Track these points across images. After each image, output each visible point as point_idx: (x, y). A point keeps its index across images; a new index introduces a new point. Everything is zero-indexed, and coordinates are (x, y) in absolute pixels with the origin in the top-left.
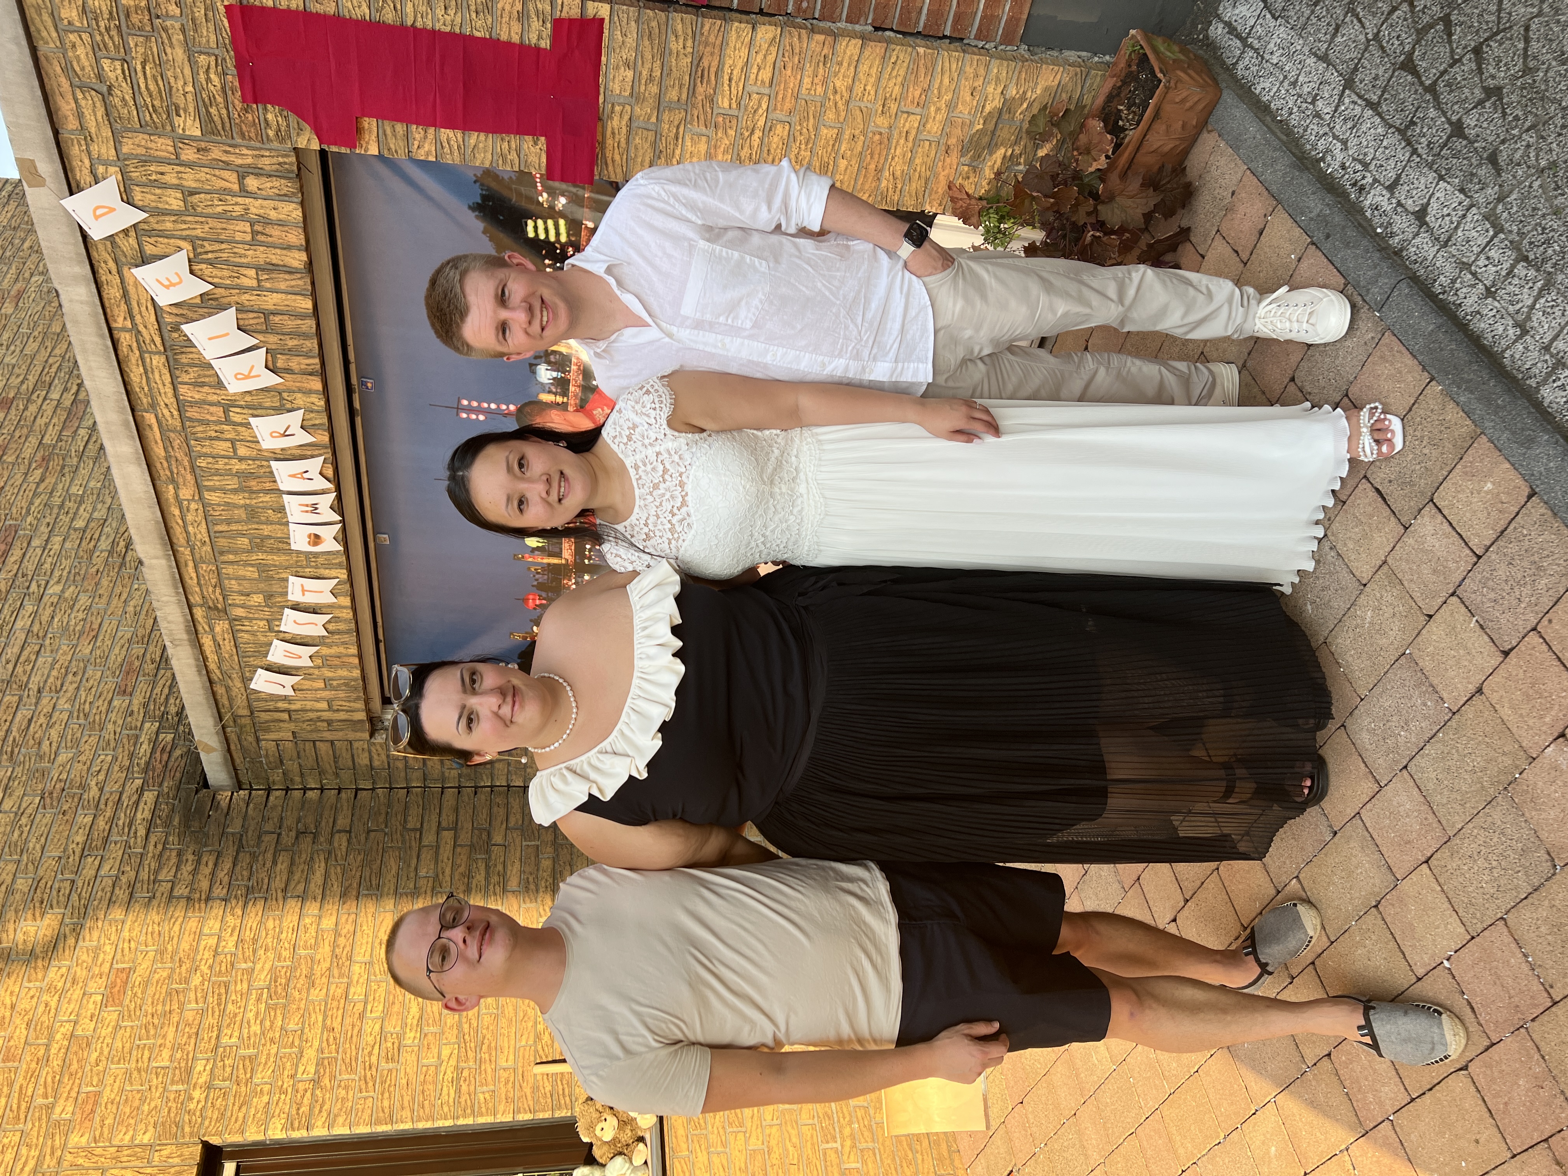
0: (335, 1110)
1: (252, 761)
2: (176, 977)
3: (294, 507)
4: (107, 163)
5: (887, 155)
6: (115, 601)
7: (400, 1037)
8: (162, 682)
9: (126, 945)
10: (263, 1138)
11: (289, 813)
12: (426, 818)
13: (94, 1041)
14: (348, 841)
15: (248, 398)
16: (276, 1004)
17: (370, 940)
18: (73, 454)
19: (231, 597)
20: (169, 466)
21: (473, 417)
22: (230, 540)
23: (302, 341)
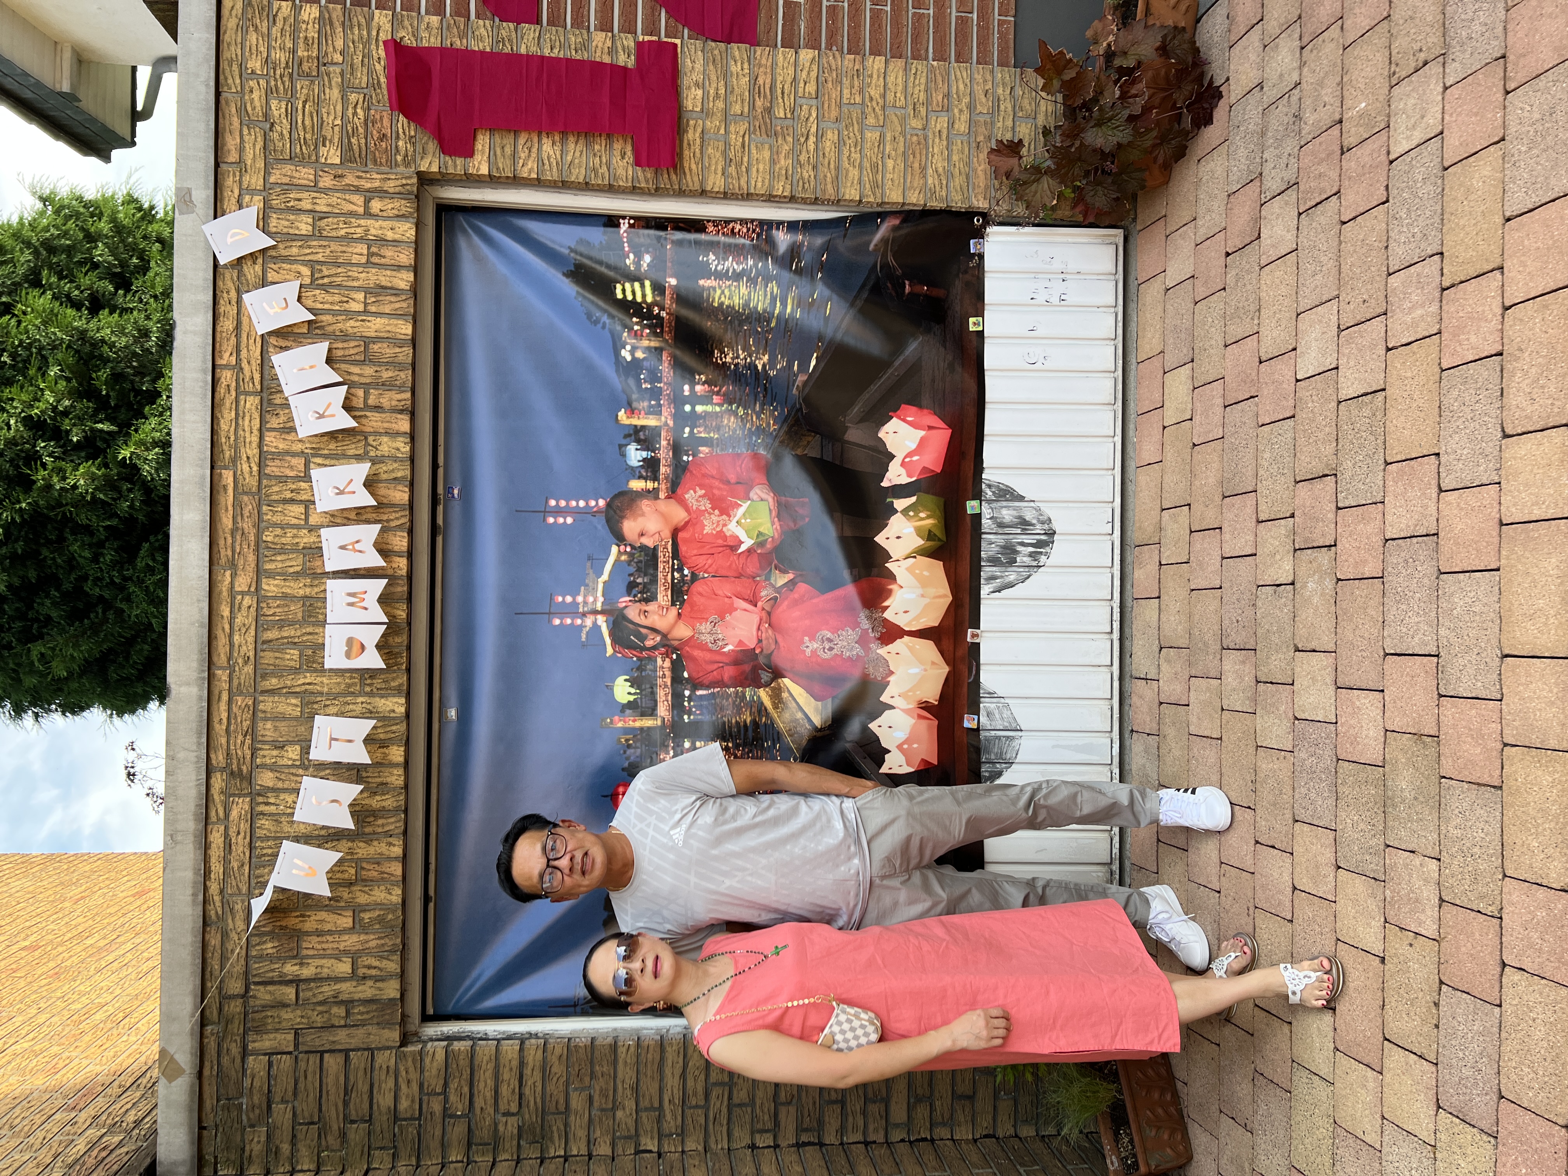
1: (228, 1107)
4: (253, 193)
5: (927, 153)
19: (262, 753)
20: (233, 542)
21: (561, 520)
22: (277, 655)
23: (397, 373)
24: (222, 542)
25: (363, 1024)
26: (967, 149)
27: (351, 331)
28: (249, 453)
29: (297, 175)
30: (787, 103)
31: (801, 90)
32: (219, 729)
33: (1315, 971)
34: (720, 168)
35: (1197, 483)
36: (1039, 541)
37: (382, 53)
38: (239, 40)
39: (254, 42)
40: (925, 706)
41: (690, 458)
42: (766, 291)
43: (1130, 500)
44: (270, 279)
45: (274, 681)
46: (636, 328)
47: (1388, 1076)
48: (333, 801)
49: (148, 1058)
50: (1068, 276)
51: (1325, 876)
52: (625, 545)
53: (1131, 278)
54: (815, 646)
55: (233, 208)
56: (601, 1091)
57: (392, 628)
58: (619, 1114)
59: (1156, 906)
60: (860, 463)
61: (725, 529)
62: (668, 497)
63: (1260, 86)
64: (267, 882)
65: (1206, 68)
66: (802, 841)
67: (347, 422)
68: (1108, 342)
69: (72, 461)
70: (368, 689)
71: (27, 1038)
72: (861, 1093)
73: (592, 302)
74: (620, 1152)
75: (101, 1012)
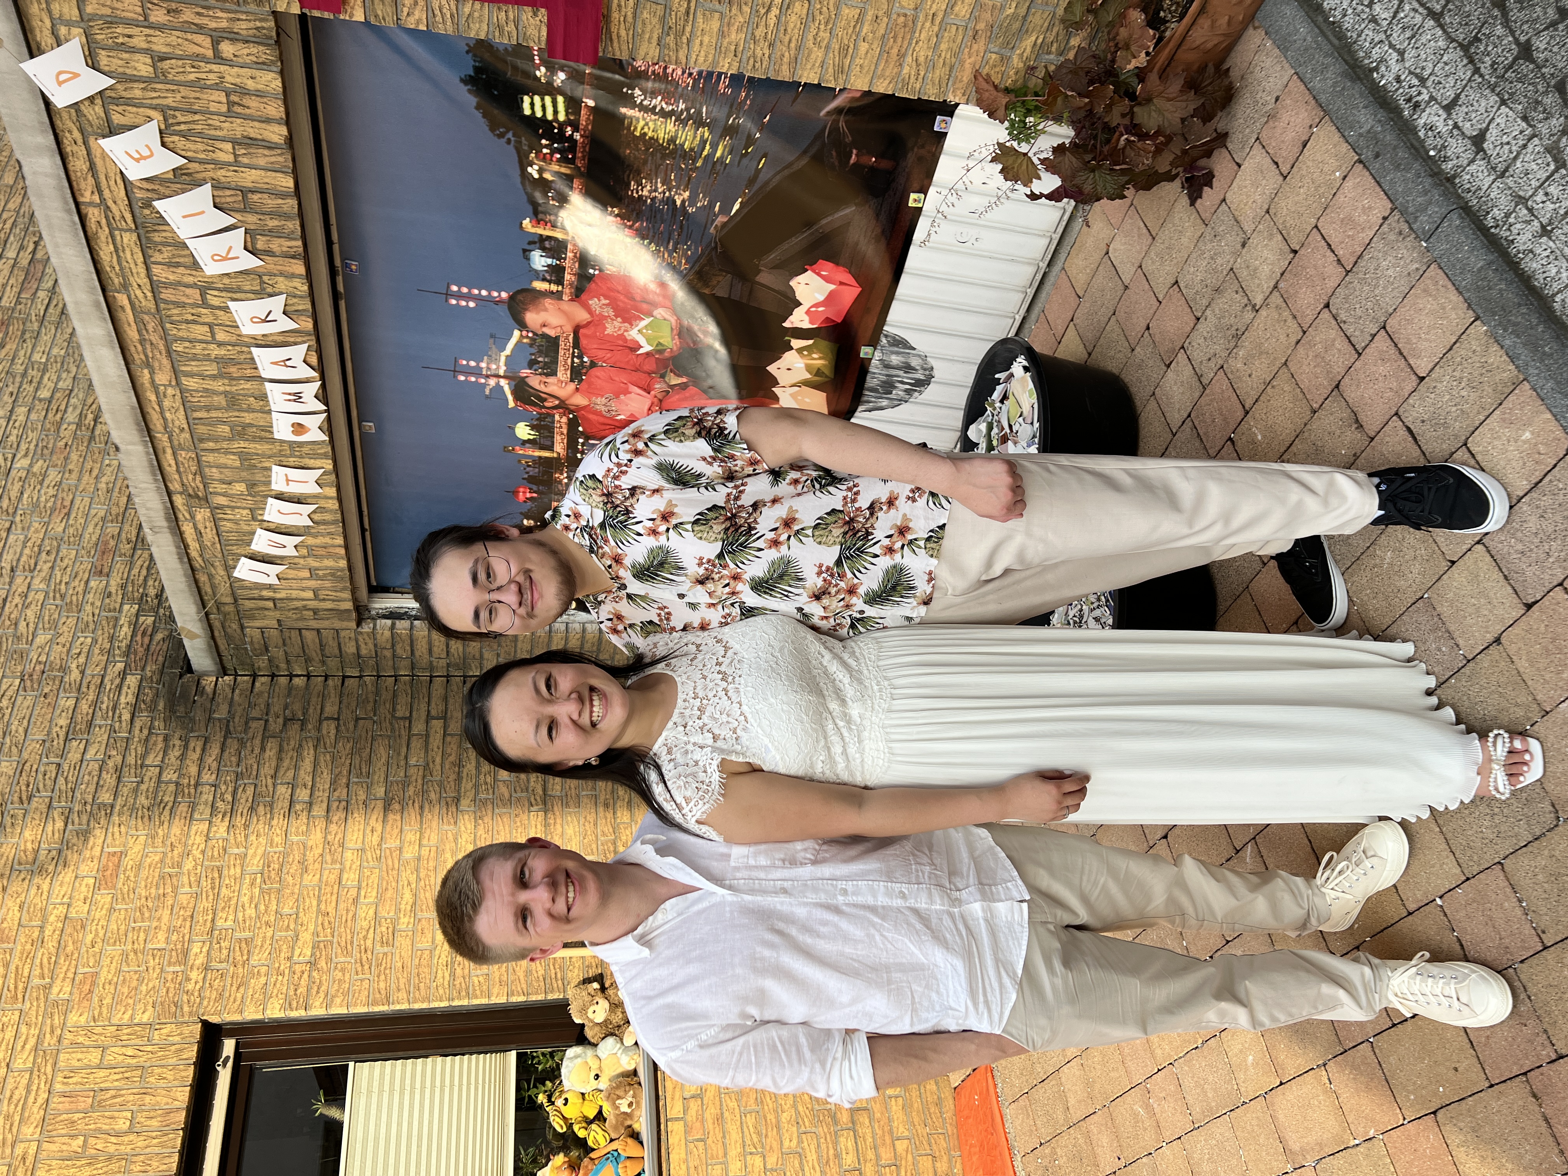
0: (332, 991)
1: (237, 648)
2: (168, 861)
3: (276, 395)
4: (69, 24)
5: (911, 39)
6: (86, 478)
7: (395, 922)
8: (139, 563)
9: (116, 829)
10: (261, 1017)
11: (275, 700)
12: (415, 707)
13: (89, 923)
14: (337, 728)
15: (226, 281)
16: (270, 889)
17: (362, 827)
18: (34, 318)
19: (213, 485)
20: (144, 350)
21: (463, 303)
22: (210, 428)
23: (283, 222)
24: (132, 349)
25: (328, 619)
26: (960, 38)
27: (226, 180)
28: (140, 282)
29: (119, 5)
32: (171, 471)
34: (655, 36)
36: (917, 382)
41: (597, 272)
42: (695, 133)
44: (118, 126)
45: (211, 444)
46: (545, 151)
52: (527, 331)
55: (50, 44)
61: (627, 336)
62: (571, 297)
68: (1045, 233)
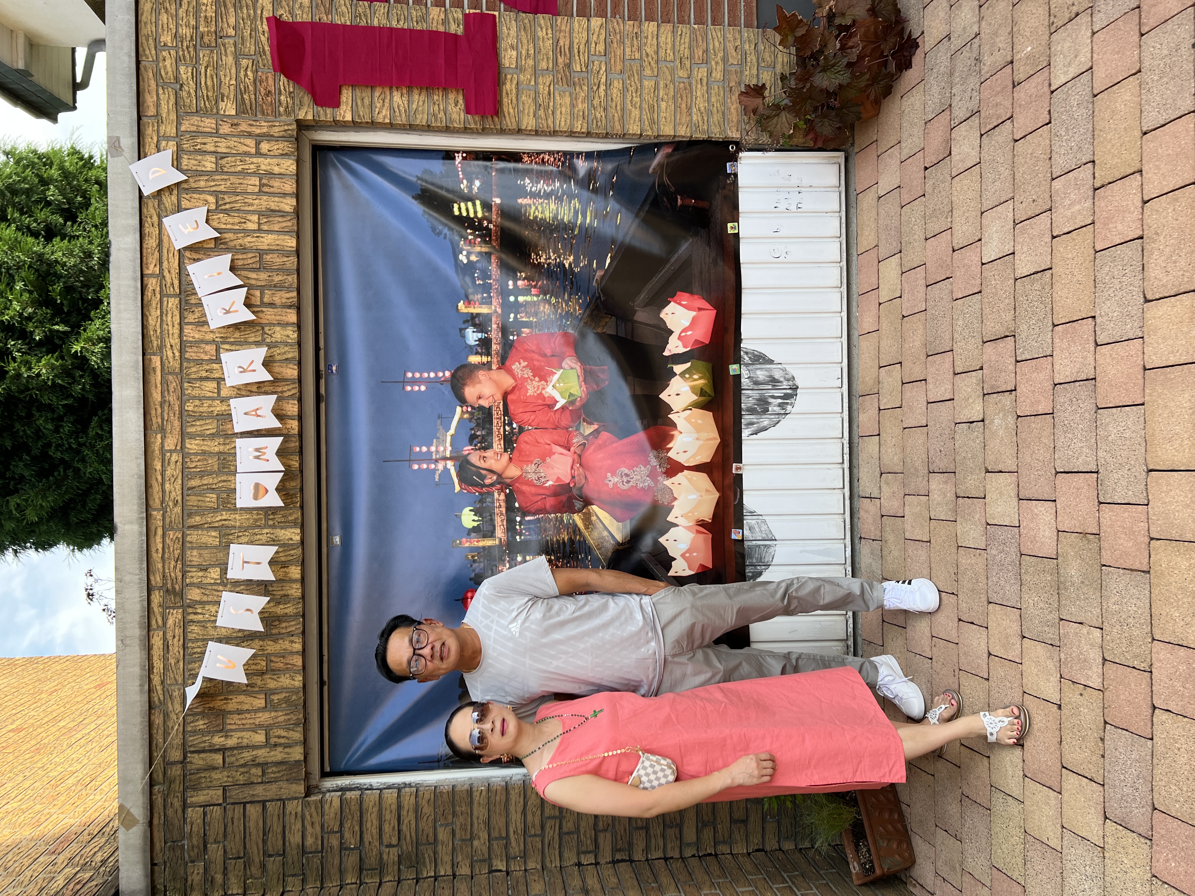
1: (173, 847)
4: (168, 138)
5: (692, 96)
19: (190, 574)
20: (162, 412)
21: (416, 388)
22: (200, 498)
23: (285, 277)
24: (153, 412)
25: (276, 781)
26: (722, 93)
27: (248, 245)
28: (172, 342)
29: (202, 124)
30: (583, 60)
31: (593, 49)
32: (156, 557)
33: (1008, 717)
34: (532, 111)
35: (906, 346)
36: (785, 394)
37: (266, 28)
38: (153, 20)
39: (165, 21)
40: (702, 524)
41: (515, 338)
42: (570, 206)
43: (855, 361)
44: (183, 206)
45: (198, 518)
46: (470, 237)
47: (1066, 795)
48: (248, 610)
49: (110, 812)
50: (803, 189)
51: (1013, 644)
52: (467, 406)
53: (851, 190)
54: (616, 480)
55: (153, 151)
56: (461, 826)
57: (288, 475)
58: (476, 843)
59: (883, 671)
60: (647, 338)
61: (543, 392)
62: (499, 368)
63: (948, 36)
64: (198, 674)
65: (906, 24)
66: (611, 630)
67: (247, 316)
68: (834, 239)
69: (36, 355)
70: (271, 523)
71: (16, 800)
72: (661, 821)
73: (436, 219)
74: (477, 872)
75: (72, 778)
